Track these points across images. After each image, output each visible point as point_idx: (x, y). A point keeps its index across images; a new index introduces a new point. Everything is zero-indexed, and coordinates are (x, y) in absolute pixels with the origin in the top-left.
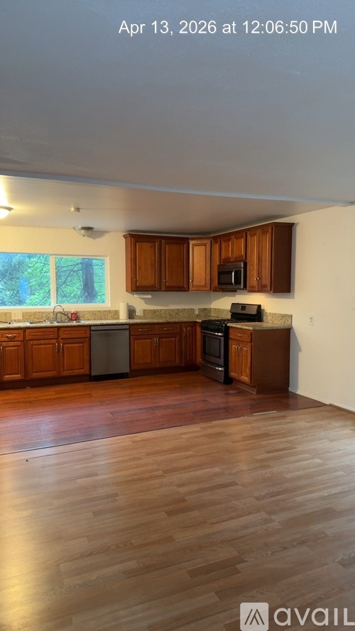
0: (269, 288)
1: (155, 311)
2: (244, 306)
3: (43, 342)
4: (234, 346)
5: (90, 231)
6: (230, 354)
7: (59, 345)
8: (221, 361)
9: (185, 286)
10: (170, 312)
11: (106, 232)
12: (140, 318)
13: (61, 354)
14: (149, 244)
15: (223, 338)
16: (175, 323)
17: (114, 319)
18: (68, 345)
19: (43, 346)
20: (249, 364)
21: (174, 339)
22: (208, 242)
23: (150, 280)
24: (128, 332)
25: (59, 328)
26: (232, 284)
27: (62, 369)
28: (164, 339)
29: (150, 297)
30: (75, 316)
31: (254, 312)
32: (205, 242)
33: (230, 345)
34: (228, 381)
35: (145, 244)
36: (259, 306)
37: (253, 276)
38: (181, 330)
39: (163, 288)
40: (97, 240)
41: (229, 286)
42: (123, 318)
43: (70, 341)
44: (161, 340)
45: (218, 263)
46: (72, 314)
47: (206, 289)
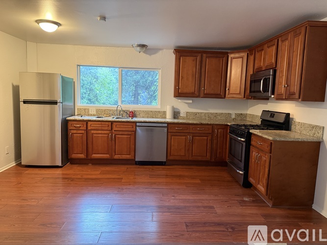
0: (297, 96)
1: (196, 114)
2: (273, 114)
3: (100, 132)
4: (254, 153)
5: (144, 49)
6: (250, 159)
7: (112, 136)
8: (242, 165)
9: (221, 94)
10: (209, 115)
11: (160, 49)
12: (183, 118)
13: (113, 142)
14: (192, 58)
15: (244, 144)
16: (208, 124)
17: (162, 118)
18: (119, 136)
19: (100, 135)
20: (266, 175)
21: (206, 138)
22: (244, 55)
23: (191, 88)
24: (166, 129)
25: (112, 122)
26: (260, 91)
27: (114, 154)
28: (197, 138)
29: (191, 102)
30: (133, 114)
31: (281, 120)
32: (242, 54)
33: (251, 151)
34: (247, 185)
35: (188, 58)
36: (288, 115)
37: (281, 83)
38: (213, 131)
39: (202, 95)
40: (153, 56)
41: (258, 94)
42: (169, 118)
43: (121, 133)
44: (194, 138)
45: (252, 73)
46: (130, 112)
47: (241, 97)
